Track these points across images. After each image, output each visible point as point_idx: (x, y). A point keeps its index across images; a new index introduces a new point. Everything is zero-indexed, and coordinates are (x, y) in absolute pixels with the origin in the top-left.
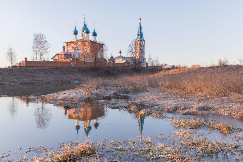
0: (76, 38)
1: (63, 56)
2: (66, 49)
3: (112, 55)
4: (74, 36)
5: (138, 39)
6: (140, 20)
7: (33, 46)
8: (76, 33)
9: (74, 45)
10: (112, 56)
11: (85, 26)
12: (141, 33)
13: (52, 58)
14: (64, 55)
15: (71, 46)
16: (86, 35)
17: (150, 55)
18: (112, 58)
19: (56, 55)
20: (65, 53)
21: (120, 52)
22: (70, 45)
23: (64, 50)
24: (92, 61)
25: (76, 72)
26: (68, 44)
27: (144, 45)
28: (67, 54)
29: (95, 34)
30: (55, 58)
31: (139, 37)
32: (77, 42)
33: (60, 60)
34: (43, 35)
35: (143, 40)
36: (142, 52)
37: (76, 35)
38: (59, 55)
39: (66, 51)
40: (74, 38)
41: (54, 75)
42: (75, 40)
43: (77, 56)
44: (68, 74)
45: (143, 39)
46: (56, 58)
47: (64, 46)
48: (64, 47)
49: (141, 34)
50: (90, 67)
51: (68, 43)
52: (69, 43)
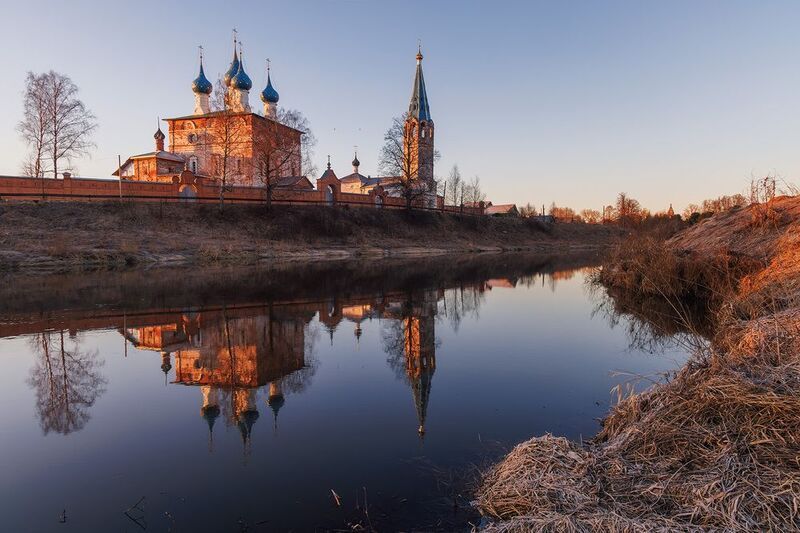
0: (203, 104)
1: (153, 166)
2: (167, 143)
3: (329, 164)
4: (197, 97)
5: (414, 120)
6: (420, 59)
8: (203, 87)
9: (196, 127)
10: (329, 168)
11: (237, 65)
12: (422, 99)
13: (117, 173)
14: (160, 160)
15: (187, 131)
16: (238, 93)
17: (455, 169)
18: (329, 173)
19: (130, 161)
20: (166, 156)
21: (356, 163)
22: (183, 128)
23: (160, 145)
24: (258, 182)
25: (190, 220)
26: (176, 124)
27: (432, 138)
28: (173, 158)
29: (270, 96)
30: (125, 174)
31: (417, 113)
32: (207, 118)
33: (144, 178)
34: (63, 80)
35: (431, 125)
36: (427, 157)
37: (206, 96)
38: (138, 160)
39: (167, 148)
40: (197, 105)
42: (200, 112)
43: (204, 166)
45: (430, 120)
46: (131, 171)
47: (159, 132)
48: (159, 136)
49: (421, 102)
50: (246, 202)
51: (174, 120)
52: (180, 123)
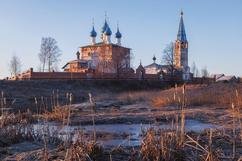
0: (94, 41)
1: (76, 65)
2: (80, 56)
3: (141, 63)
4: (91, 38)
5: (179, 41)
6: (182, 14)
7: (40, 52)
8: (94, 34)
9: (91, 50)
10: (141, 64)
11: (106, 25)
12: (182, 32)
13: (63, 68)
14: (78, 63)
15: (88, 52)
16: (107, 37)
17: (194, 63)
18: (141, 67)
19: (68, 64)
20: (80, 61)
22: (86, 50)
23: (78, 57)
24: (114, 71)
25: (92, 86)
26: (84, 49)
27: (187, 49)
28: (82, 62)
29: (119, 36)
30: (66, 68)
31: (180, 38)
32: (95, 47)
33: (73, 70)
35: (186, 42)
36: (184, 58)
37: (94, 38)
38: (71, 63)
39: (80, 58)
40: (91, 41)
41: (65, 89)
42: (93, 44)
43: (94, 65)
44: (83, 89)
45: (186, 40)
46: (68, 67)
47: (78, 52)
48: (78, 54)
49: (182, 34)
50: (110, 79)
51: (83, 48)
52: (85, 48)
